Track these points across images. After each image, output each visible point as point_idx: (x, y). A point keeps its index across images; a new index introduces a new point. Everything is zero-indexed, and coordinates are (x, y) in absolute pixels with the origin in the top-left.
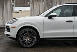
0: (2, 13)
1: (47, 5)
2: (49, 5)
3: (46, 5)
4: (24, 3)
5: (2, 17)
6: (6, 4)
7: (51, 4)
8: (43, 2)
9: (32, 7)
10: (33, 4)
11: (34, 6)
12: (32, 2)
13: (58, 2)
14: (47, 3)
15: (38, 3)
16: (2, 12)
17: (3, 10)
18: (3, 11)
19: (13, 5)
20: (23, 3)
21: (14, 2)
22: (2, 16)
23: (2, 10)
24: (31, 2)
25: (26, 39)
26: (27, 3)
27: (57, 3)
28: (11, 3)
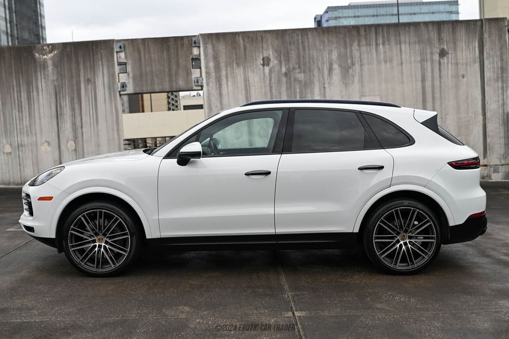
0: (74, 123)
1: (284, 79)
2: (296, 80)
3: (279, 81)
4: (177, 74)
5: (73, 143)
6: (89, 81)
7: (301, 76)
8: (267, 69)
9: (214, 92)
10: (219, 80)
11: (224, 86)
12: (212, 70)
13: (336, 66)
14: (286, 75)
15: (239, 72)
16: (73, 116)
17: (77, 106)
18: (77, 111)
19: (124, 86)
20: (170, 75)
21: (129, 68)
22: (71, 136)
23: (73, 110)
24: (207, 67)
25: (94, 241)
26: (189, 74)
27: (330, 70)
28: (112, 76)
